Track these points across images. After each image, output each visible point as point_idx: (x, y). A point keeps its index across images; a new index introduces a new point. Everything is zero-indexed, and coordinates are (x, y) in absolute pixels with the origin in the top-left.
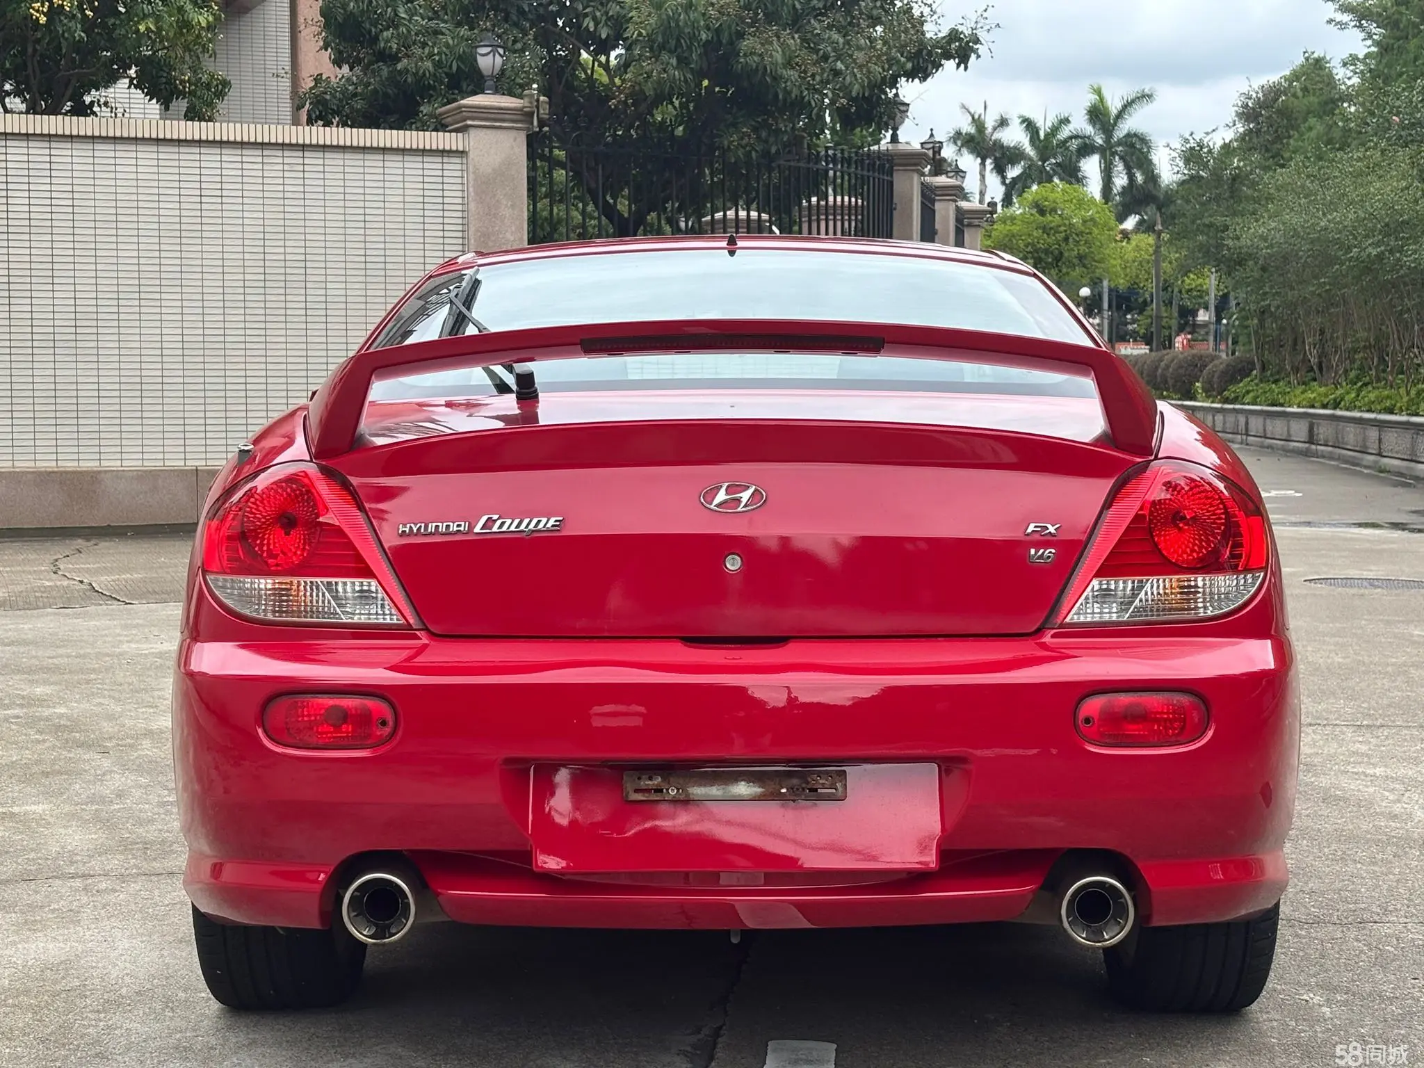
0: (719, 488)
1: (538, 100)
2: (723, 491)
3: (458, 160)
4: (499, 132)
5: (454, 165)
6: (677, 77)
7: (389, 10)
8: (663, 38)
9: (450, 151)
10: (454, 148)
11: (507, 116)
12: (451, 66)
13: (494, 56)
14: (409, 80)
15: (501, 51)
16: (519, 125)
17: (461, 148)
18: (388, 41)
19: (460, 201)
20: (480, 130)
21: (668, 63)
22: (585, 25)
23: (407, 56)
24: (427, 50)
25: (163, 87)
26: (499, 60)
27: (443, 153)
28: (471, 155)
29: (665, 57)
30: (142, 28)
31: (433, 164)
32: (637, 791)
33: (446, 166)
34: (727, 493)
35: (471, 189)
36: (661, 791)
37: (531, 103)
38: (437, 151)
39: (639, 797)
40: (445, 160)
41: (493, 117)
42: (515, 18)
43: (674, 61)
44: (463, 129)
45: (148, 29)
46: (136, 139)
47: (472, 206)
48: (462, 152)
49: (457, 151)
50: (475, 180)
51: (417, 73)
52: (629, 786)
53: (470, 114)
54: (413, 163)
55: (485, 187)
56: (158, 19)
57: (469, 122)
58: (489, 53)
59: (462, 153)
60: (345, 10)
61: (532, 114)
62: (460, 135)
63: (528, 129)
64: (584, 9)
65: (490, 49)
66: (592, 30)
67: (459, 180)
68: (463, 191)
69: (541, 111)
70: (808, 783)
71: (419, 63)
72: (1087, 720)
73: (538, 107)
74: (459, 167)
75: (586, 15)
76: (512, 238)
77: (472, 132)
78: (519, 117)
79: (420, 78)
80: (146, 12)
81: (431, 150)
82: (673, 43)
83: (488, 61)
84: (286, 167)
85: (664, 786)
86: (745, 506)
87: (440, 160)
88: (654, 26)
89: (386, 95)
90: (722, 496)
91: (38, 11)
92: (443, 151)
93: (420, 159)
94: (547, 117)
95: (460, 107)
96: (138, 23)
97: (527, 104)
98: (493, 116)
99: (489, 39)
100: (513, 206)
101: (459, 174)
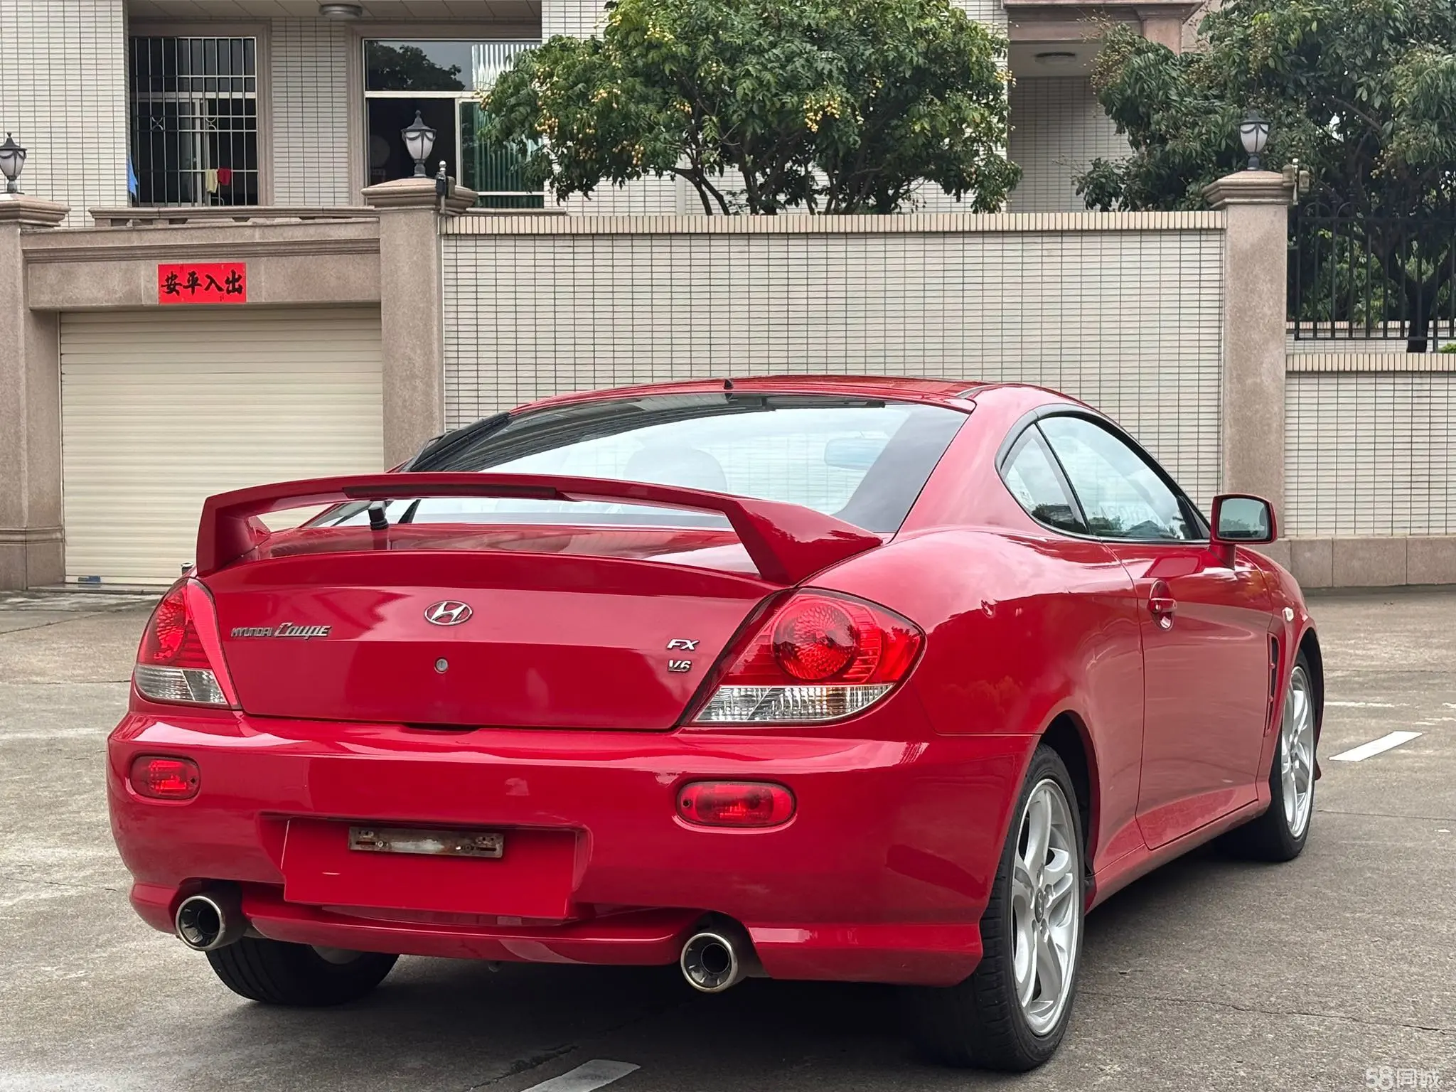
0: (439, 606)
1: (1298, 175)
2: (442, 607)
3: (1217, 238)
4: (1259, 208)
5: (1212, 243)
6: (1438, 144)
7: (1161, 93)
8: (1425, 105)
9: (1208, 229)
10: (1212, 226)
11: (1266, 192)
12: (1220, 144)
13: (1257, 133)
14: (1177, 161)
15: (1265, 127)
16: (1279, 200)
17: (1219, 226)
18: (1158, 123)
19: (1217, 277)
20: (1238, 206)
21: (1429, 131)
22: (1358, 95)
23: (1175, 137)
24: (1196, 130)
25: (951, 180)
26: (1263, 137)
27: (1200, 231)
28: (1229, 232)
29: (1426, 125)
30: (917, 128)
31: (1191, 243)
32: (358, 843)
33: (1204, 244)
34: (445, 609)
35: (1228, 266)
36: (374, 844)
37: (1290, 177)
38: (1195, 229)
39: (358, 848)
40: (1204, 238)
41: (1252, 194)
42: (1291, 92)
43: (1435, 129)
44: (1222, 208)
45: (923, 128)
46: (904, 233)
47: (1229, 282)
48: (1222, 229)
49: (1215, 229)
50: (1233, 257)
51: (1184, 152)
52: (352, 839)
53: (1227, 192)
54: (1170, 243)
55: (1243, 263)
56: (933, 117)
57: (1227, 200)
58: (1252, 130)
59: (1221, 231)
60: (1123, 95)
61: (1292, 188)
62: (1218, 213)
63: (1289, 203)
64: (1359, 79)
65: (1253, 126)
66: (1364, 99)
67: (1217, 257)
68: (1221, 267)
69: (1301, 185)
70: (475, 843)
71: (1188, 144)
72: (686, 803)
73: (1297, 181)
74: (1217, 244)
75: (1361, 85)
76: (1269, 313)
77: (1231, 209)
78: (1280, 192)
79: (1187, 157)
80: (922, 113)
81: (1188, 229)
82: (1434, 110)
83: (1253, 138)
84: (1045, 253)
85: (375, 839)
86: (456, 620)
87: (1198, 238)
88: (1416, 94)
89: (1159, 176)
90: (440, 612)
91: (811, 120)
92: (1201, 229)
93: (1178, 238)
94: (1307, 190)
95: (1217, 186)
96: (915, 123)
97: (1286, 179)
98: (1251, 192)
99: (1253, 115)
100: (1271, 281)
101: (1217, 251)
